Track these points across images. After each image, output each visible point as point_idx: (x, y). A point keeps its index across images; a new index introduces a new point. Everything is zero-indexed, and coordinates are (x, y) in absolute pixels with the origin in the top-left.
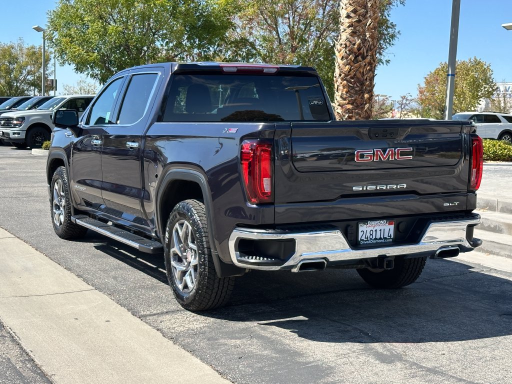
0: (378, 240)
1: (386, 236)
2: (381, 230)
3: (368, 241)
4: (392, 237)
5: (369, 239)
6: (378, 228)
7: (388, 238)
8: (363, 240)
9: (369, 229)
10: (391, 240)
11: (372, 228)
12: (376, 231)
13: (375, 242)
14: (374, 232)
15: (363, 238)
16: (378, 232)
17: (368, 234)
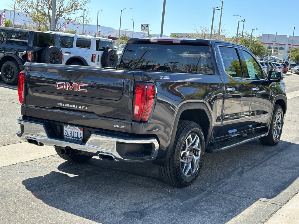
0: (75, 138)
1: (79, 137)
2: (76, 132)
3: (69, 137)
4: (82, 138)
5: (70, 136)
6: (75, 131)
7: (80, 138)
8: (66, 136)
9: (69, 130)
10: (81, 140)
11: (71, 130)
12: (73, 132)
13: (73, 138)
14: (72, 133)
15: (66, 134)
16: (75, 133)
17: (69, 133)
